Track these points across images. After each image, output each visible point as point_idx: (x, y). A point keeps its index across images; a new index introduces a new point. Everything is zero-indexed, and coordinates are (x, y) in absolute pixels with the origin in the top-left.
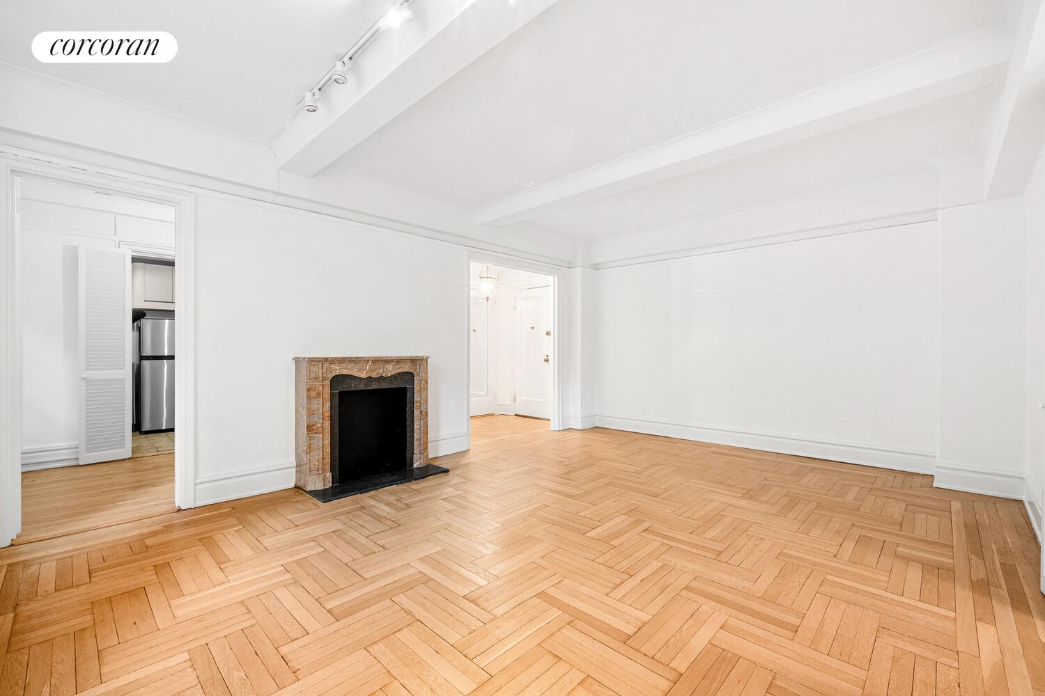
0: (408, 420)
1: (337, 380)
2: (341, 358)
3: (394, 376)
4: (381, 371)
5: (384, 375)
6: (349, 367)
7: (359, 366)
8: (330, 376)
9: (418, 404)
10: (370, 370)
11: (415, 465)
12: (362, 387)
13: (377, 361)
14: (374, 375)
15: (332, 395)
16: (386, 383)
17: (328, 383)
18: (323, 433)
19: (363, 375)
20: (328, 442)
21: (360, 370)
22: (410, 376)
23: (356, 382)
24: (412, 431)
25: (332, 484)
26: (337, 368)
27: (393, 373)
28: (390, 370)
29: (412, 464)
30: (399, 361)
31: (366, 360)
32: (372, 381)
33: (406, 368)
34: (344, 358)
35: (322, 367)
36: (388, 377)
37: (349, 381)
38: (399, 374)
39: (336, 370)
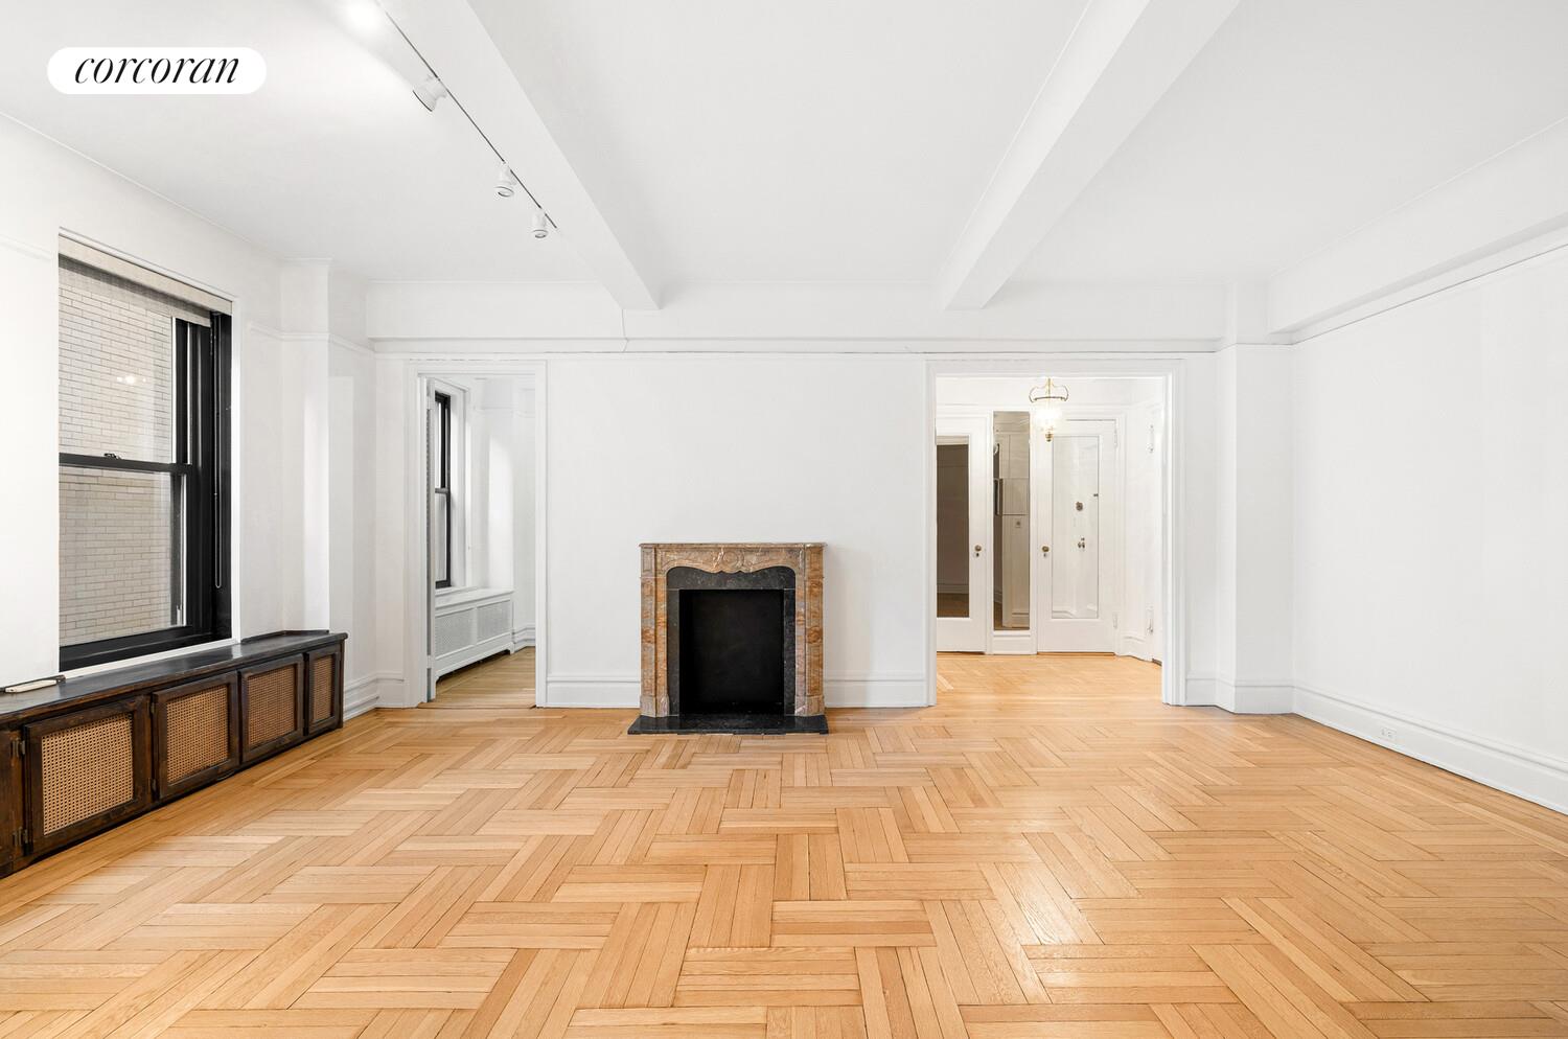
0: (787, 641)
1: (674, 574)
2: (678, 545)
3: (761, 573)
4: (739, 564)
5: (743, 570)
6: (692, 557)
7: (707, 555)
8: (666, 568)
9: (801, 618)
10: (723, 562)
11: (797, 712)
12: (712, 586)
13: (731, 549)
14: (728, 570)
15: (669, 596)
16: (749, 582)
17: (662, 577)
18: (656, 642)
19: (712, 568)
20: (662, 655)
21: (708, 562)
22: (787, 575)
23: (703, 579)
24: (793, 659)
25: (671, 712)
26: (676, 558)
27: (758, 568)
28: (754, 564)
29: (790, 709)
30: (766, 550)
31: (716, 548)
32: (726, 578)
33: (780, 561)
34: (682, 545)
35: (656, 555)
36: (751, 574)
37: (693, 576)
38: (768, 569)
39: (674, 560)
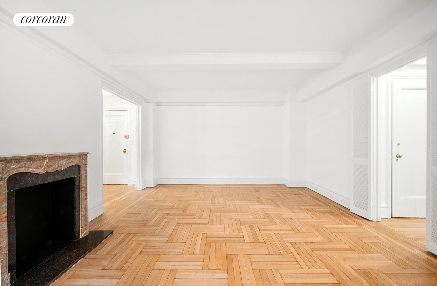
0: (77, 202)
1: (14, 179)
2: (18, 158)
3: (66, 170)
4: (56, 166)
5: (59, 169)
6: (28, 165)
7: (37, 163)
8: (7, 175)
9: (84, 189)
10: (47, 166)
12: (39, 182)
13: (53, 158)
14: (50, 170)
15: (9, 194)
17: (4, 182)
19: (41, 171)
21: (39, 167)
22: (77, 168)
23: (33, 179)
24: (79, 210)
25: (11, 283)
26: (15, 166)
27: (66, 167)
28: (64, 165)
29: (79, 235)
30: (70, 157)
31: (43, 158)
32: (48, 176)
33: (75, 162)
36: (62, 171)
37: (26, 178)
38: (69, 167)
39: (14, 169)
